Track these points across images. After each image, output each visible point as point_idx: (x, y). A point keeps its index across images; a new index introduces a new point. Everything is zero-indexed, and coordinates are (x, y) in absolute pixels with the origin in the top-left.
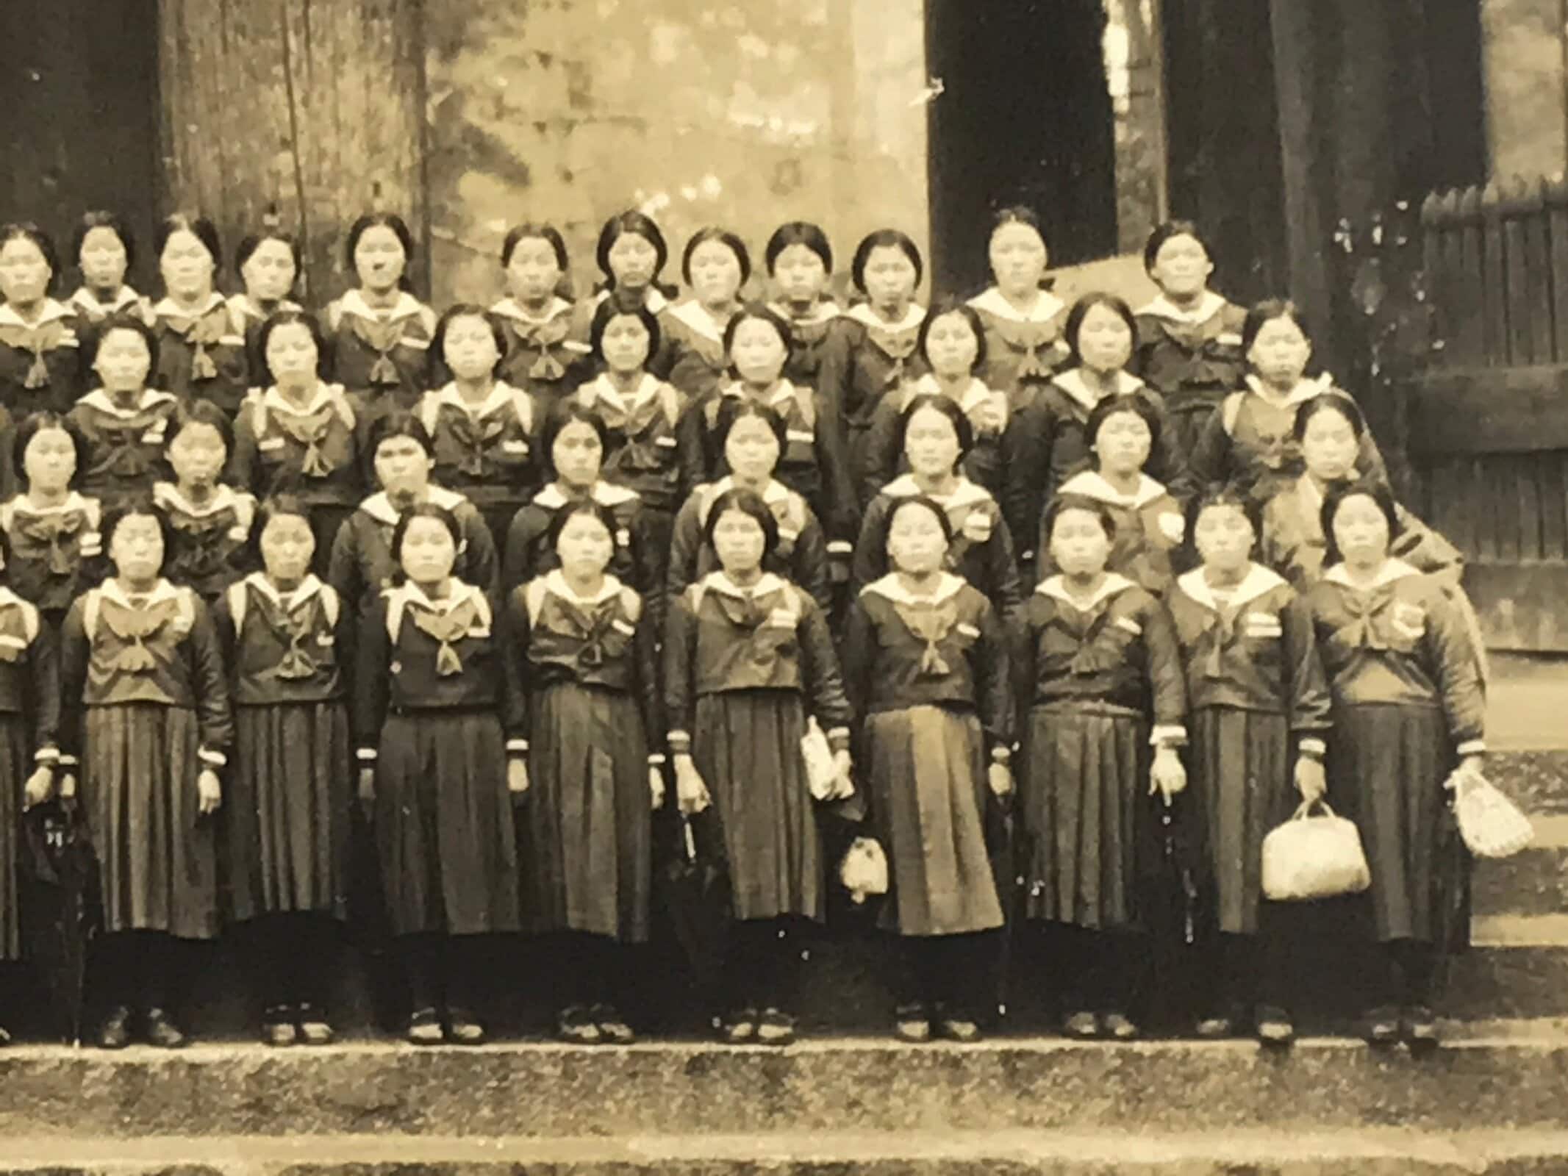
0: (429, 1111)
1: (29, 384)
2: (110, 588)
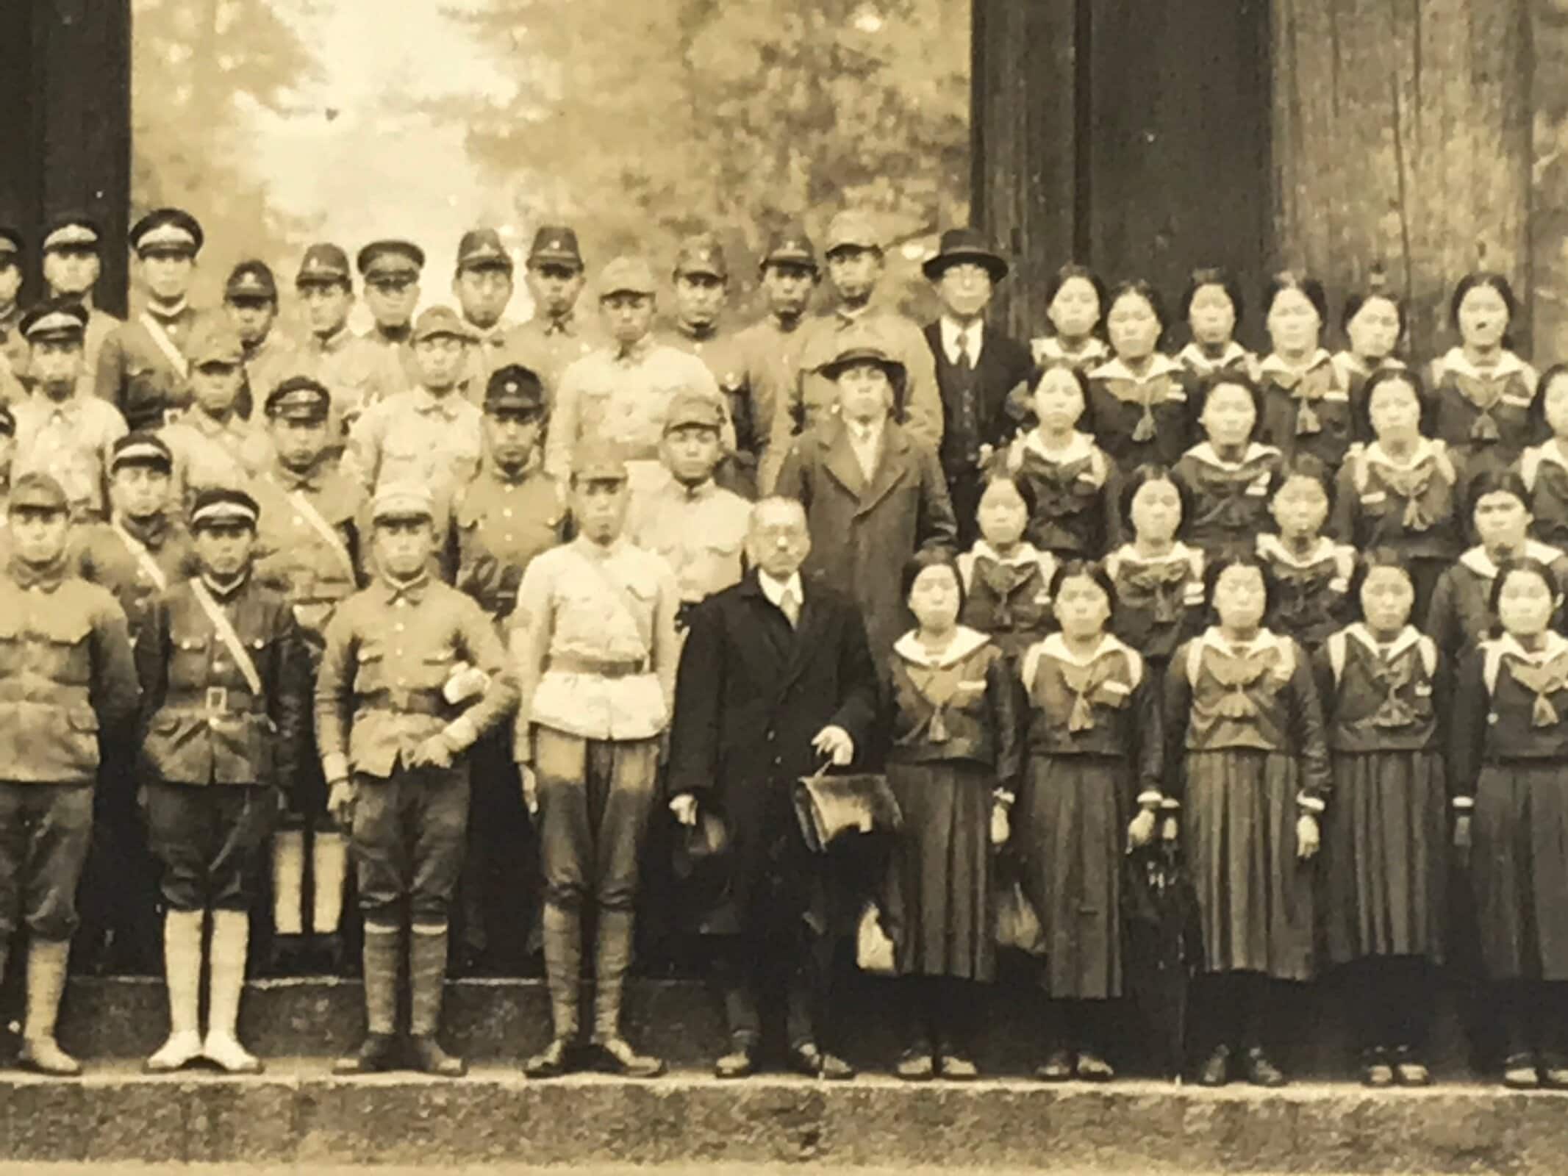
0: (1525, 1154)
1: (1137, 436)
2: (1212, 636)
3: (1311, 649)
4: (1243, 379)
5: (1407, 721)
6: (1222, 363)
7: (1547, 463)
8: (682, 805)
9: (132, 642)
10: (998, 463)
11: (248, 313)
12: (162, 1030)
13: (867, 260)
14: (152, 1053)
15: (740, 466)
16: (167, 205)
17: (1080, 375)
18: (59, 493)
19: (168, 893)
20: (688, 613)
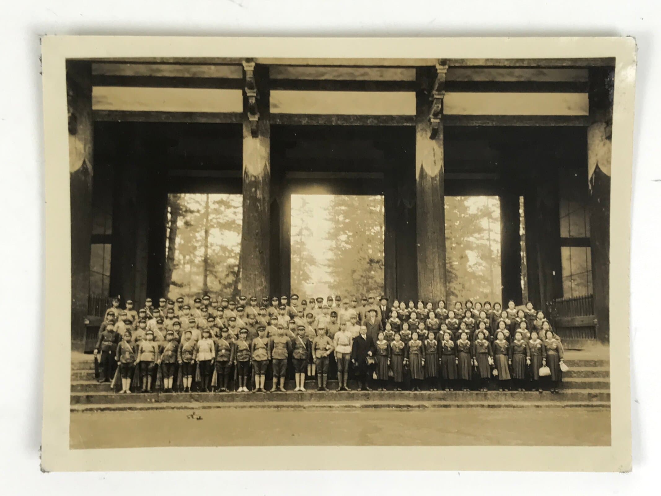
0: (448, 399)
1: (403, 319)
2: (412, 341)
3: (423, 342)
4: (415, 312)
5: (434, 350)
6: (413, 310)
8: (353, 361)
9: (291, 343)
10: (388, 322)
11: (304, 306)
12: (295, 387)
13: (373, 299)
14: (294, 389)
15: (359, 322)
16: (295, 294)
17: (397, 312)
18: (283, 326)
19: (296, 371)
20: (354, 339)
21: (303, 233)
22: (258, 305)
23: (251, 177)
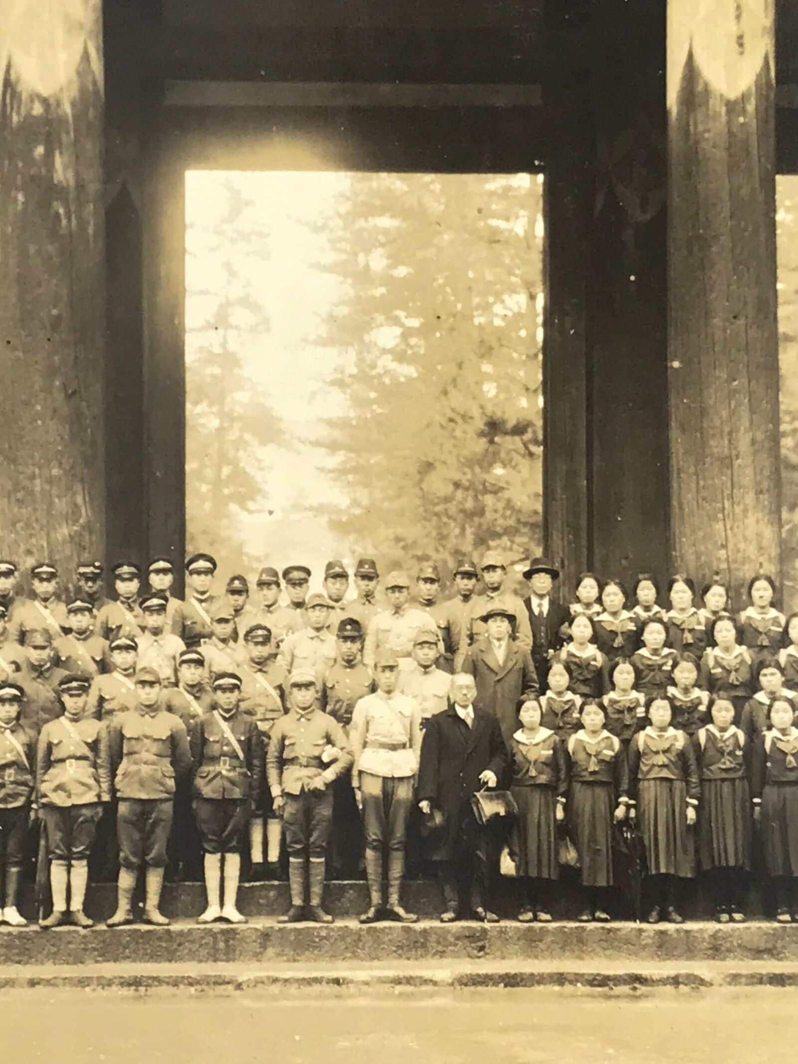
0: (786, 951)
1: (615, 645)
2: (649, 730)
3: (691, 735)
4: (660, 621)
5: (733, 766)
6: (651, 614)
7: (790, 655)
8: (424, 805)
9: (189, 738)
10: (557, 658)
11: (236, 597)
12: (204, 906)
13: (499, 571)
14: (200, 915)
15: (446, 659)
16: (202, 552)
17: (591, 620)
18: (157, 675)
19: (206, 846)
20: (425, 723)
21: (233, 320)
22: (64, 595)
23: (32, 101)
